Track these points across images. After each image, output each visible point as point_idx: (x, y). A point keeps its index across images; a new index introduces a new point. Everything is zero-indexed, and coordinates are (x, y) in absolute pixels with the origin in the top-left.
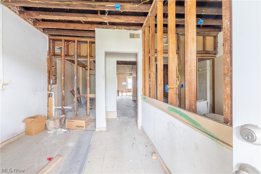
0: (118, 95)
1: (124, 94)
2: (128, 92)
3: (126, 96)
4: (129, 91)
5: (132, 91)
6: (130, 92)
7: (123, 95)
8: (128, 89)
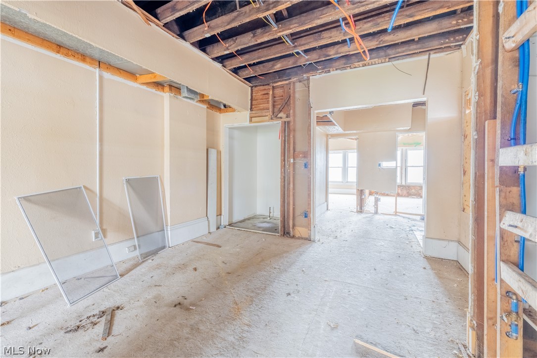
0: (361, 208)
1: (387, 203)
2: (409, 195)
3: (396, 213)
4: (409, 191)
5: (424, 192)
6: (415, 195)
7: (379, 211)
8: (409, 187)
